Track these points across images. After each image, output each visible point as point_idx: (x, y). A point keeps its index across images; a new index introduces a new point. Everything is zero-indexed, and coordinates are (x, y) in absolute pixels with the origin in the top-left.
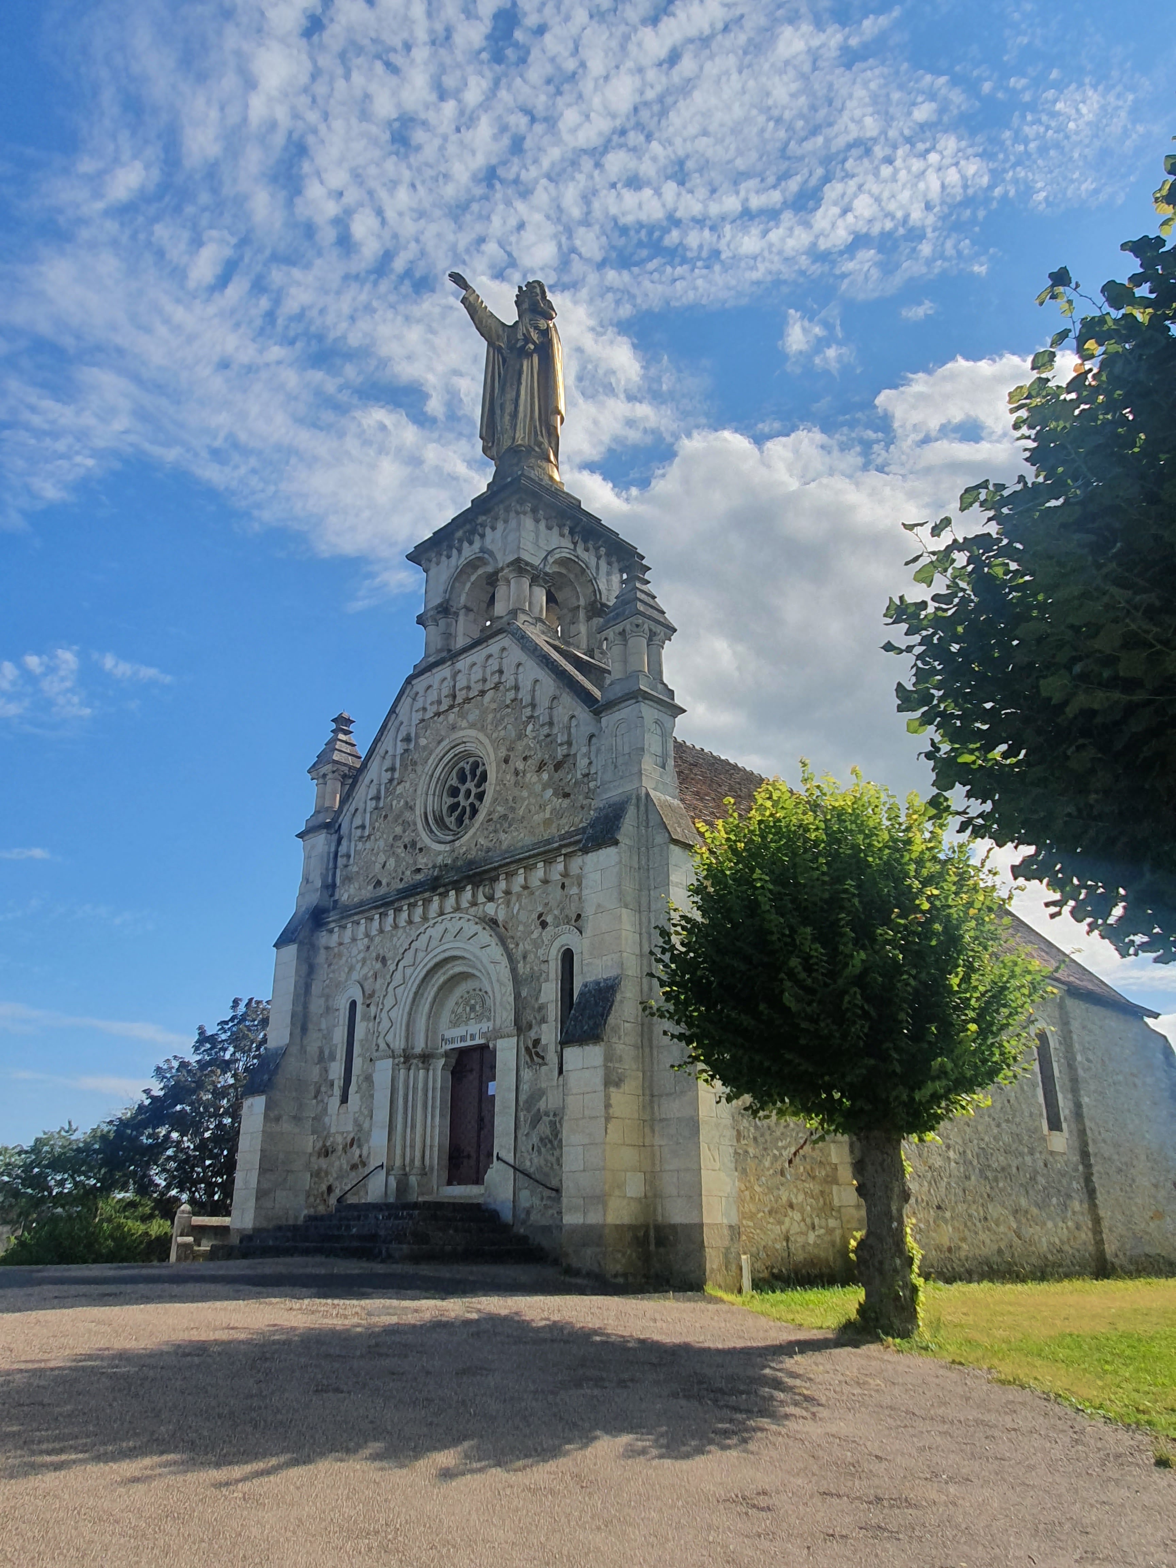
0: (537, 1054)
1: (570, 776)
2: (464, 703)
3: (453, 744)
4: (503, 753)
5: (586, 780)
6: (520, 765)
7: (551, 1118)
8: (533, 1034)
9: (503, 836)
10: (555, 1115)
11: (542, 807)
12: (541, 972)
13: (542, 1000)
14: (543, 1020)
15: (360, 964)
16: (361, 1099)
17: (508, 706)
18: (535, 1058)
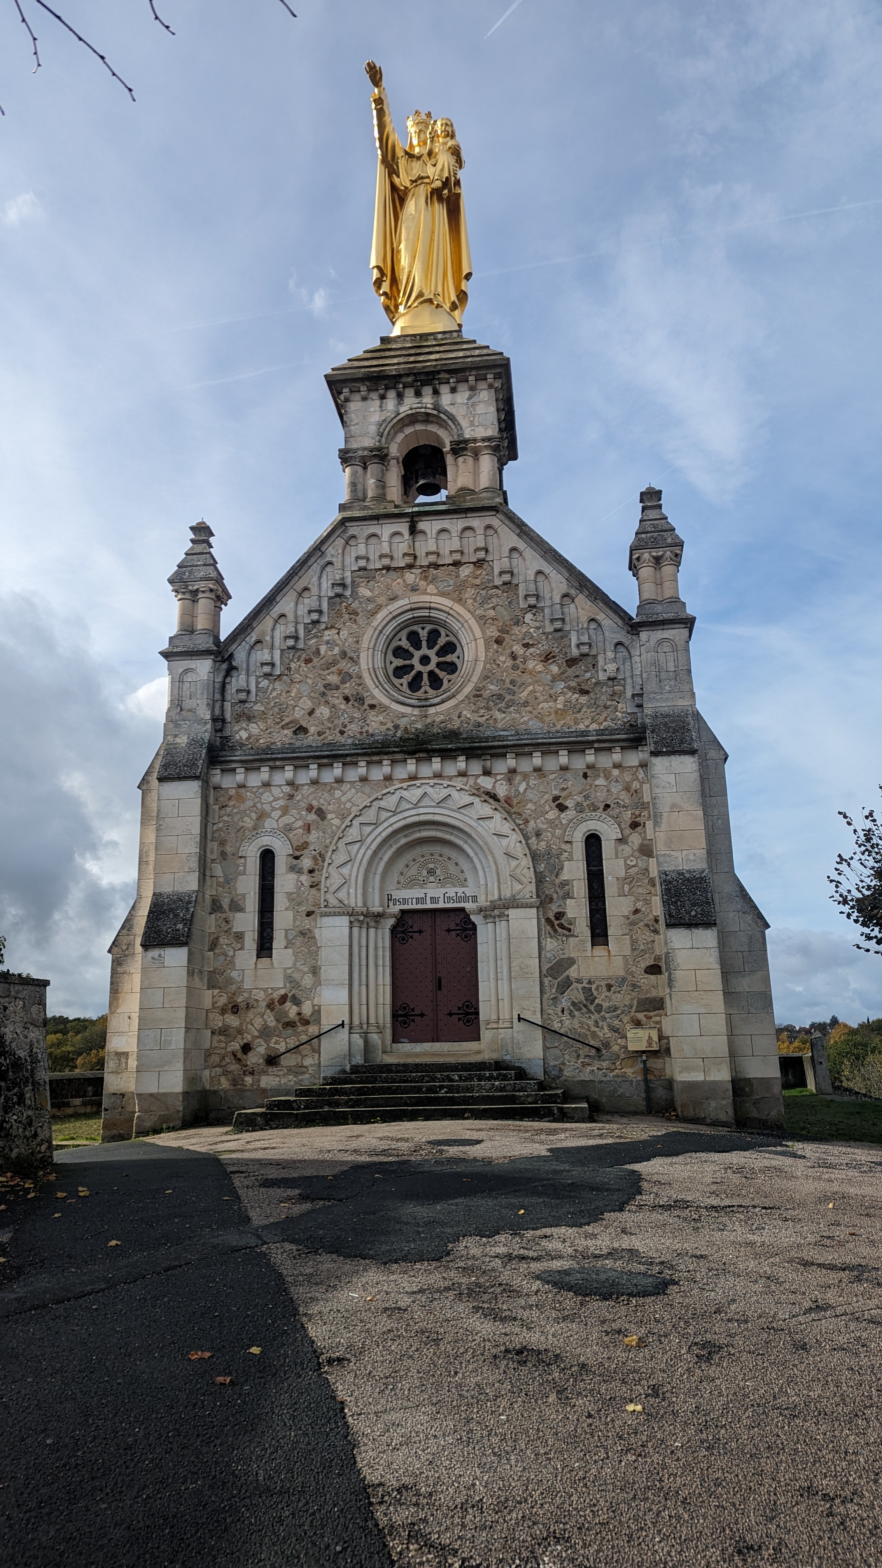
0: (562, 926)
1: (588, 675)
2: (429, 567)
3: (414, 606)
4: (493, 632)
5: (610, 683)
6: (518, 649)
7: (584, 985)
8: (554, 908)
9: (499, 716)
10: (590, 982)
11: (553, 698)
12: (562, 851)
13: (565, 876)
14: (568, 895)
15: (279, 813)
16: (295, 954)
17: (496, 587)
18: (559, 930)
